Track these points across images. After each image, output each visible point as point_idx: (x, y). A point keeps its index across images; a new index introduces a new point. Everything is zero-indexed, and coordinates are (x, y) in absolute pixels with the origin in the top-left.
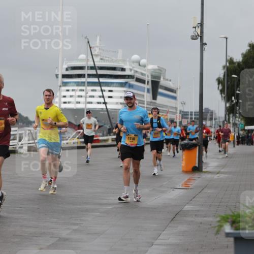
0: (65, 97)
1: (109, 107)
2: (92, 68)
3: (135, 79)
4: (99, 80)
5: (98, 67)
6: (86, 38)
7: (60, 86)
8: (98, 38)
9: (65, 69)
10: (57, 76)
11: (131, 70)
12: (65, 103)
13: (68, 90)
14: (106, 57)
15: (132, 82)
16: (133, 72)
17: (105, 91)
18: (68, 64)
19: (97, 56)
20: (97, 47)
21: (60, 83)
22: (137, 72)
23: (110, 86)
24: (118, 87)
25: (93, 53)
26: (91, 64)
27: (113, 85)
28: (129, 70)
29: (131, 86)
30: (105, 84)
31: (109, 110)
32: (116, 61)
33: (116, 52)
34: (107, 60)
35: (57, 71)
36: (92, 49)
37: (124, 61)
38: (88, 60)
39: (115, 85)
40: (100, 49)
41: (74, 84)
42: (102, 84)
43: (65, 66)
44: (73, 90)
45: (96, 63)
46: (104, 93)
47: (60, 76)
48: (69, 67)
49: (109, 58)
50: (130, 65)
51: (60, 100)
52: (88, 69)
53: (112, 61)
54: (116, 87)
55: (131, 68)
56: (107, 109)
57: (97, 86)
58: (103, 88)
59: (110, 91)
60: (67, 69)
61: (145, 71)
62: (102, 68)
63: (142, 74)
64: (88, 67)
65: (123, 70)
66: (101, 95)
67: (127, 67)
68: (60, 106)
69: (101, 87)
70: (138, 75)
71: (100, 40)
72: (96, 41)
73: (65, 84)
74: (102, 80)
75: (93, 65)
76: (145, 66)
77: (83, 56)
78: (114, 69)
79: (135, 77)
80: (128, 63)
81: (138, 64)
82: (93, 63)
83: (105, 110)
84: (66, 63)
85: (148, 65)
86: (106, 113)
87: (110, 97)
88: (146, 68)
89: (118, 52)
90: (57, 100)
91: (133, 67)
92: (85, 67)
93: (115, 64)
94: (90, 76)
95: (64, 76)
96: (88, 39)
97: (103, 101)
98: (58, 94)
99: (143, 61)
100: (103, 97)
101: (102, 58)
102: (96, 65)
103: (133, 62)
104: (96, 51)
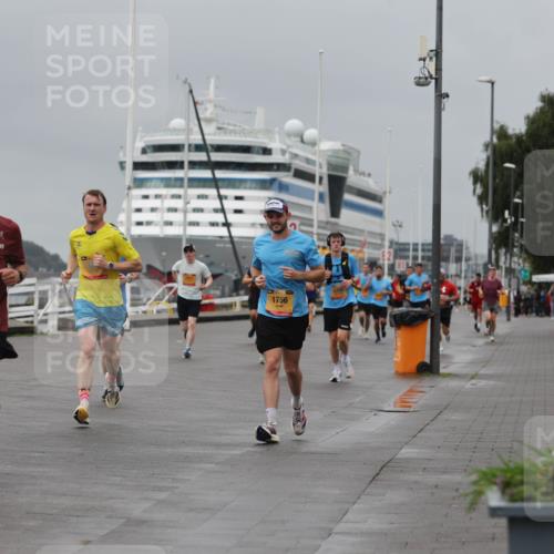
0: (139, 210)
1: (236, 232)
2: (198, 148)
3: (292, 173)
4: (214, 174)
5: (212, 146)
6: (185, 82)
7: (129, 188)
8: (212, 81)
9: (140, 151)
10: (122, 165)
11: (283, 152)
12: (139, 224)
13: (146, 197)
14: (229, 124)
15: (286, 178)
16: (287, 156)
17: (226, 198)
18: (146, 139)
19: (209, 121)
20: (210, 101)
21: (128, 181)
22: (296, 156)
23: (238, 188)
24: (255, 188)
25: (201, 116)
26: (196, 139)
27: (243, 185)
28: (279, 152)
29: (283, 187)
30: (226, 183)
31: (235, 240)
32: (250, 133)
33: (250, 113)
34: (231, 132)
35: (121, 154)
36: (198, 107)
37: (268, 132)
38: (189, 131)
39: (248, 185)
40: (215, 106)
41: (158, 183)
42: (220, 184)
43: (140, 145)
44: (157, 197)
45: (206, 137)
46: (224, 202)
47: (129, 166)
48: (148, 147)
49: (235, 125)
50: (281, 142)
51: (129, 218)
52: (190, 150)
53: (243, 132)
54: (250, 188)
55: (284, 147)
56: (230, 236)
57: (210, 187)
58: (223, 192)
59: (238, 198)
60: (144, 151)
61: (314, 154)
62: (220, 148)
63: (308, 161)
64: (190, 145)
65: (267, 151)
66: (219, 206)
67: (274, 145)
68: (128, 230)
69: (218, 188)
70: (299, 164)
71: (216, 87)
72: (208, 88)
73: (139, 183)
74: (220, 174)
75: (201, 142)
76: (313, 144)
77: (178, 122)
78: (246, 149)
79: (293, 167)
80: (277, 137)
81: (299, 139)
82: (200, 137)
83: (228, 239)
84: (142, 137)
85: (320, 140)
86: (230, 246)
87: (238, 211)
88: (317, 148)
89: (255, 113)
90: (122, 217)
91: (289, 147)
92: (183, 146)
93: (249, 139)
94: (194, 165)
95: (138, 166)
96: (190, 86)
97: (223, 220)
98: (125, 205)
99: (310, 133)
100: (223, 210)
101: (220, 126)
102: (208, 142)
103: (289, 135)
104: (207, 111)
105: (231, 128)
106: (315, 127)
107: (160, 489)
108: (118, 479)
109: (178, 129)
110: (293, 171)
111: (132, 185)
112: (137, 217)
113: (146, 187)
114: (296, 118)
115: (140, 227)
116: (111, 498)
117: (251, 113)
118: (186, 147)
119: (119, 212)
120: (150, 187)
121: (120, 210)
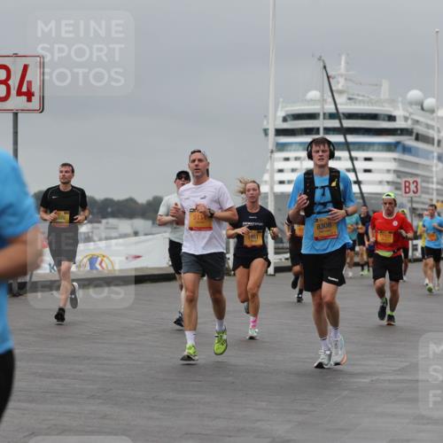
0: (281, 171)
1: (366, 189)
2: (332, 116)
3: (414, 137)
4: (345, 138)
5: (343, 114)
6: (320, 59)
7: (272, 152)
8: (343, 58)
9: (281, 119)
10: (266, 132)
11: (406, 119)
12: (282, 182)
13: (287, 159)
14: (358, 95)
15: (408, 141)
16: (410, 122)
17: (357, 159)
18: (287, 109)
19: (341, 92)
20: (342, 75)
21: (271, 146)
22: (417, 122)
23: (367, 150)
24: (382, 151)
25: (334, 88)
26: (330, 108)
27: (372, 148)
28: (402, 119)
29: (406, 150)
30: (356, 147)
31: (365, 195)
32: (378, 102)
33: (376, 85)
34: (360, 102)
35: (265, 123)
36: (331, 80)
37: (392, 101)
38: (323, 101)
39: (376, 147)
40: (346, 79)
41: (298, 147)
42: (351, 147)
43: (281, 114)
44: (297, 159)
45: (339, 106)
46: (355, 162)
47: (272, 133)
48: (288, 115)
49: (363, 96)
50: (404, 110)
51: (272, 177)
52: (324, 118)
53: (370, 102)
54: (378, 150)
55: (407, 115)
56: (361, 193)
57: (342, 150)
58: (354, 154)
59: (367, 159)
60: (285, 120)
61: (433, 119)
62: (350, 116)
63: (428, 126)
64: (324, 114)
65: (391, 118)
66: (350, 166)
67: (398, 113)
68: (272, 188)
69: (349, 151)
70: (420, 129)
71: (347, 63)
72: (340, 64)
73: (281, 147)
74: (351, 138)
75: (334, 111)
76: (432, 111)
77: (314, 94)
78: (374, 117)
79: (415, 131)
80: (400, 105)
81: (420, 107)
82: (333, 106)
83: (359, 195)
84: (282, 107)
85: (438, 109)
86: (361, 201)
87: (367, 171)
88: (435, 115)
89: (381, 85)
90: (266, 177)
91: (411, 114)
92: (319, 114)
93: (375, 108)
94: (327, 130)
95: (280, 132)
96: (323, 61)
97: (355, 179)
98: (268, 167)
99: (430, 102)
100: (354, 170)
101: (351, 96)
102: (341, 111)
103: (411, 104)
104: (339, 84)
105: (360, 98)
106: (434, 97)
107: (301, 413)
108: (264, 404)
109: (314, 99)
110: (414, 135)
111: (274, 149)
112: (279, 177)
113: (287, 151)
114: (417, 89)
115: (282, 186)
116: (259, 420)
117: (378, 85)
118: (321, 117)
119: (264, 173)
120: (290, 151)
121: (265, 171)
